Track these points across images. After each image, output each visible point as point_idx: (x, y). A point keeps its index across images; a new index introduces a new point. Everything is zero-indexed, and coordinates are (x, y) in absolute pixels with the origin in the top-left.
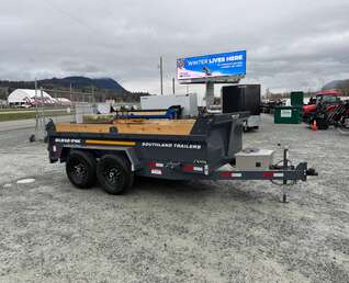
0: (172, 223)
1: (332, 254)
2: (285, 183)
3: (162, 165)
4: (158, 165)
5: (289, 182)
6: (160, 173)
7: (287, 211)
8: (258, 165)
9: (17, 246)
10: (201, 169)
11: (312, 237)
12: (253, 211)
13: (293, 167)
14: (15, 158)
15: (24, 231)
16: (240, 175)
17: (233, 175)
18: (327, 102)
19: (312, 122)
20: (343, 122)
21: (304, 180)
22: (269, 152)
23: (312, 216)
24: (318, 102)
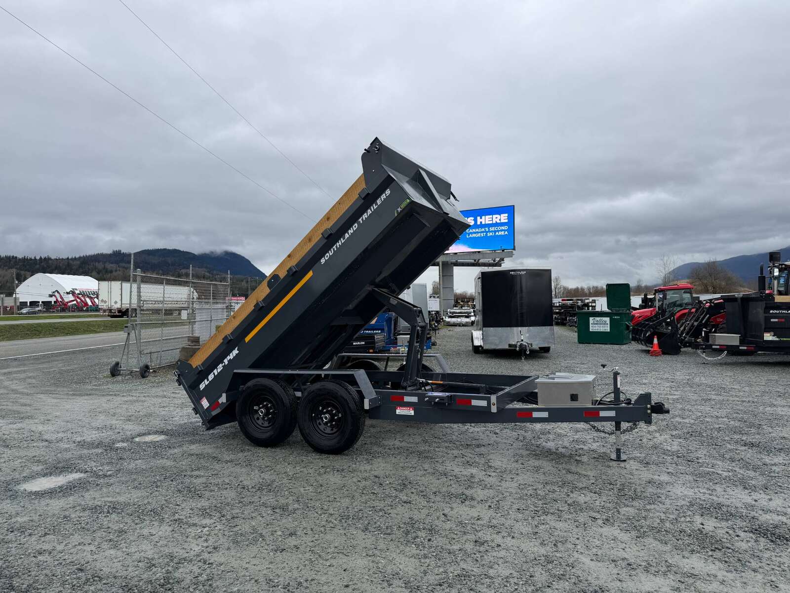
0: (444, 489)
1: (698, 519)
2: (618, 427)
3: (414, 399)
4: (407, 399)
5: (624, 425)
6: (412, 413)
7: (624, 472)
8: (574, 398)
9: (207, 521)
10: (484, 403)
11: (668, 502)
12: (569, 472)
13: (629, 402)
14: (102, 402)
15: (204, 503)
16: (545, 415)
17: (535, 415)
18: (674, 304)
19: (649, 341)
20: (707, 338)
21: (649, 422)
22: (590, 378)
23: (665, 478)
24: (657, 304)
